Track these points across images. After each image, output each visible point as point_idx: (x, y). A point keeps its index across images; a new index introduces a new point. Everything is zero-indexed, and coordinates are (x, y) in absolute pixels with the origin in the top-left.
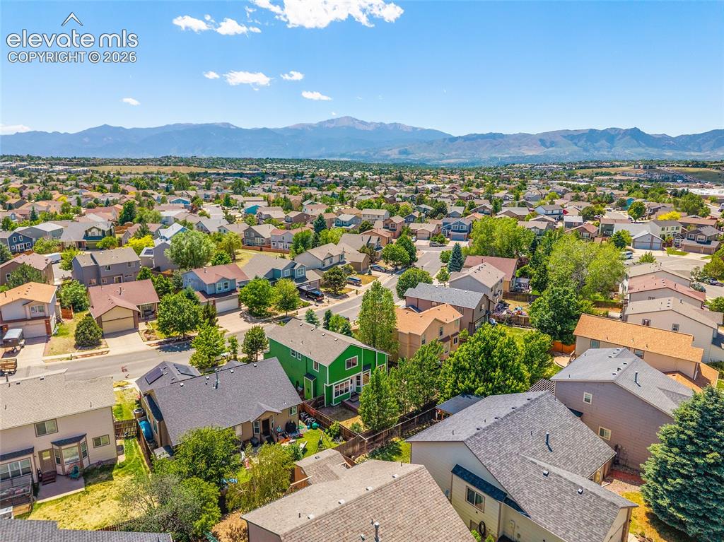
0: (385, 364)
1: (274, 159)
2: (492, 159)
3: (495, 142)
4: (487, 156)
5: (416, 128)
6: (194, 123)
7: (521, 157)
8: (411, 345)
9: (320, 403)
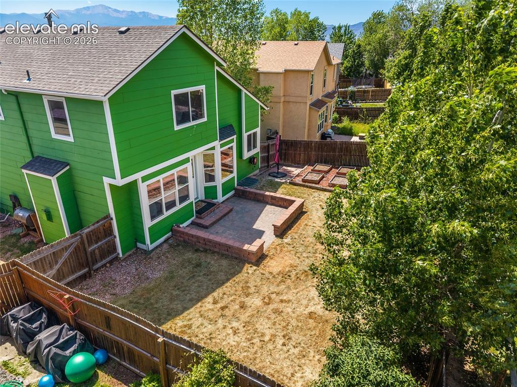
0: (258, 130)
8: (287, 99)
9: (97, 251)
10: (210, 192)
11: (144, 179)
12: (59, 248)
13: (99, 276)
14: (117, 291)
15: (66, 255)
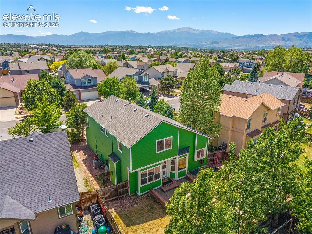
0: (205, 148)
1: (152, 46)
2: (256, 47)
3: (259, 39)
4: (254, 45)
5: (220, 32)
6: (118, 31)
7: (271, 46)
8: (234, 129)
9: (121, 192)
10: (172, 175)
11: (141, 171)
12: (110, 188)
13: (120, 200)
14: (123, 208)
15: (111, 191)
